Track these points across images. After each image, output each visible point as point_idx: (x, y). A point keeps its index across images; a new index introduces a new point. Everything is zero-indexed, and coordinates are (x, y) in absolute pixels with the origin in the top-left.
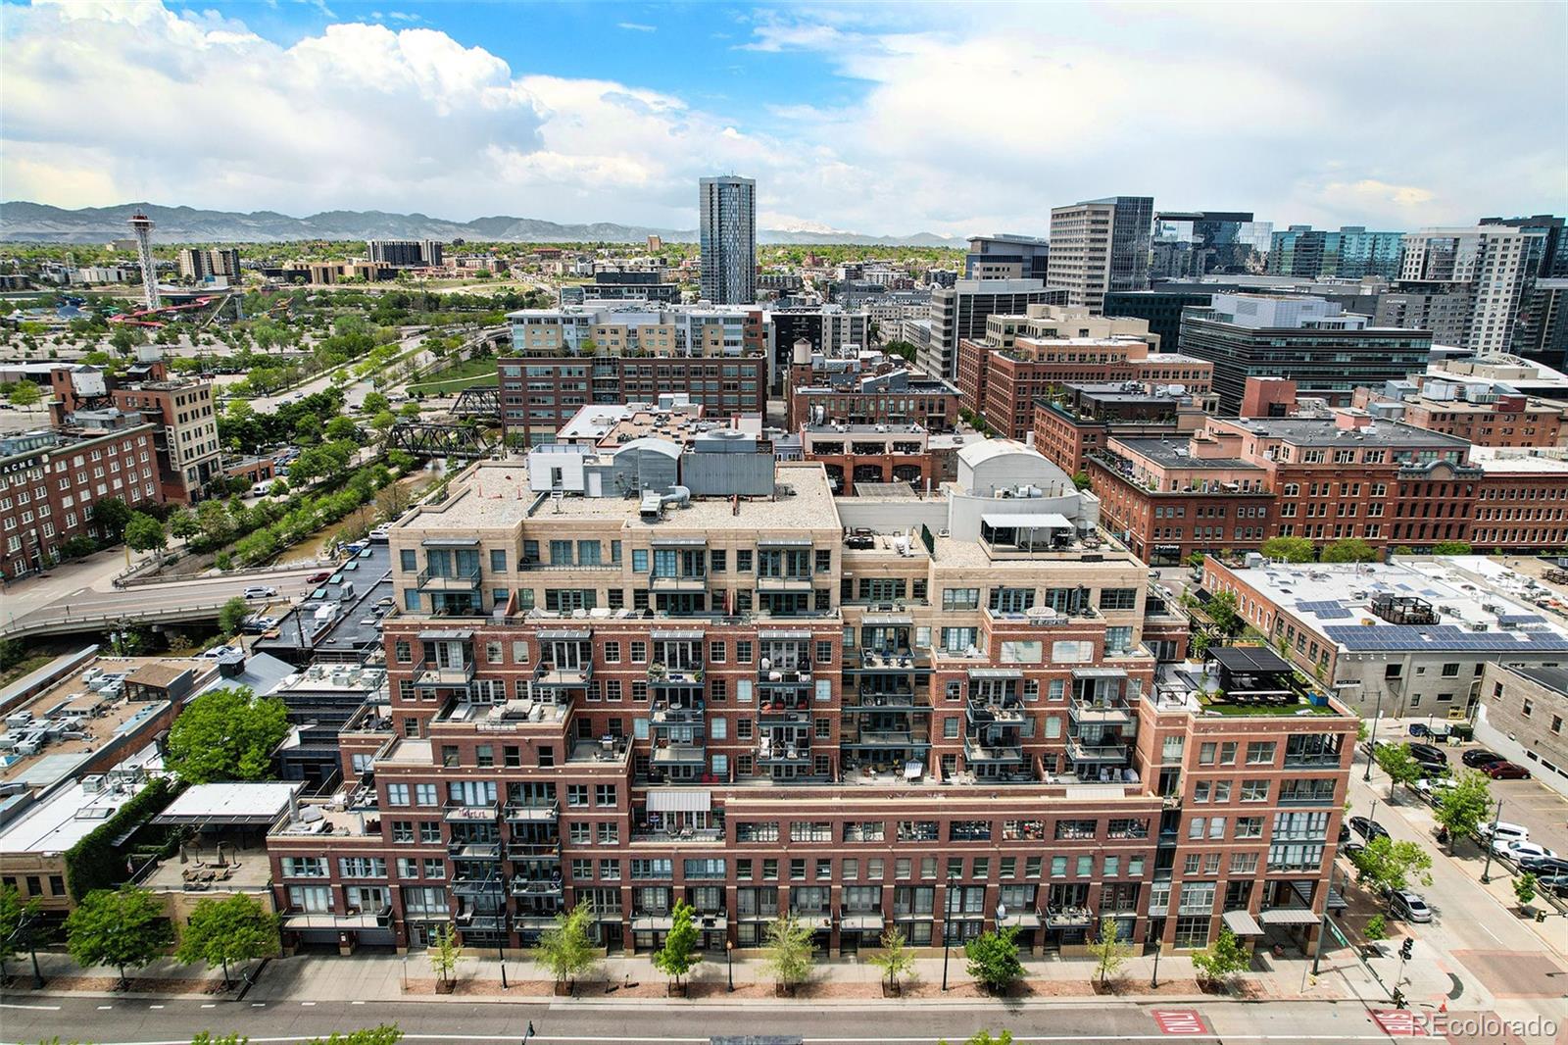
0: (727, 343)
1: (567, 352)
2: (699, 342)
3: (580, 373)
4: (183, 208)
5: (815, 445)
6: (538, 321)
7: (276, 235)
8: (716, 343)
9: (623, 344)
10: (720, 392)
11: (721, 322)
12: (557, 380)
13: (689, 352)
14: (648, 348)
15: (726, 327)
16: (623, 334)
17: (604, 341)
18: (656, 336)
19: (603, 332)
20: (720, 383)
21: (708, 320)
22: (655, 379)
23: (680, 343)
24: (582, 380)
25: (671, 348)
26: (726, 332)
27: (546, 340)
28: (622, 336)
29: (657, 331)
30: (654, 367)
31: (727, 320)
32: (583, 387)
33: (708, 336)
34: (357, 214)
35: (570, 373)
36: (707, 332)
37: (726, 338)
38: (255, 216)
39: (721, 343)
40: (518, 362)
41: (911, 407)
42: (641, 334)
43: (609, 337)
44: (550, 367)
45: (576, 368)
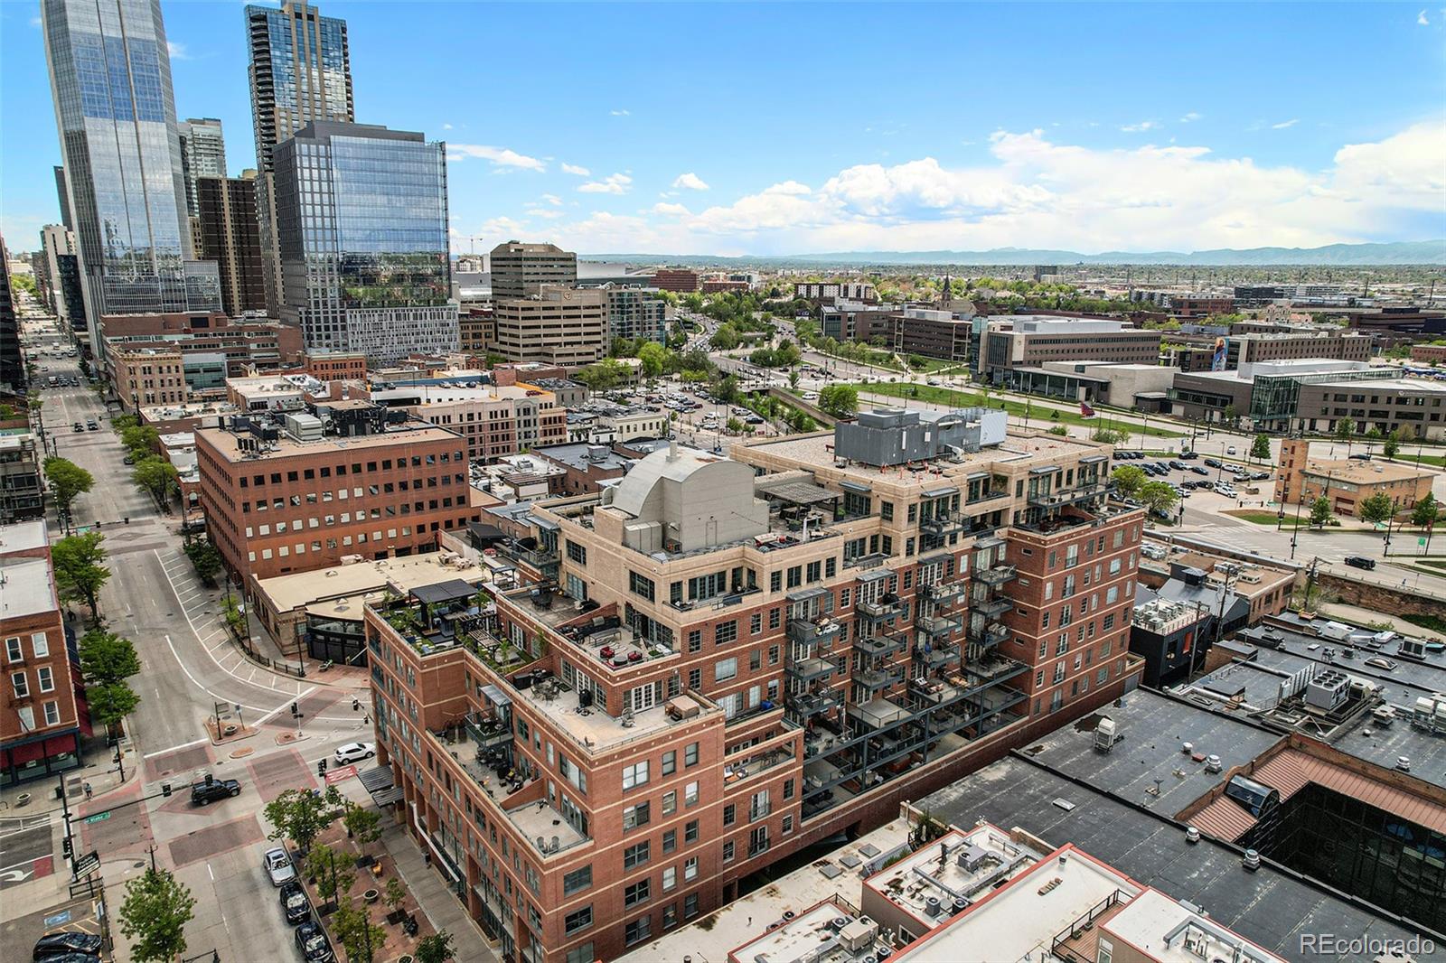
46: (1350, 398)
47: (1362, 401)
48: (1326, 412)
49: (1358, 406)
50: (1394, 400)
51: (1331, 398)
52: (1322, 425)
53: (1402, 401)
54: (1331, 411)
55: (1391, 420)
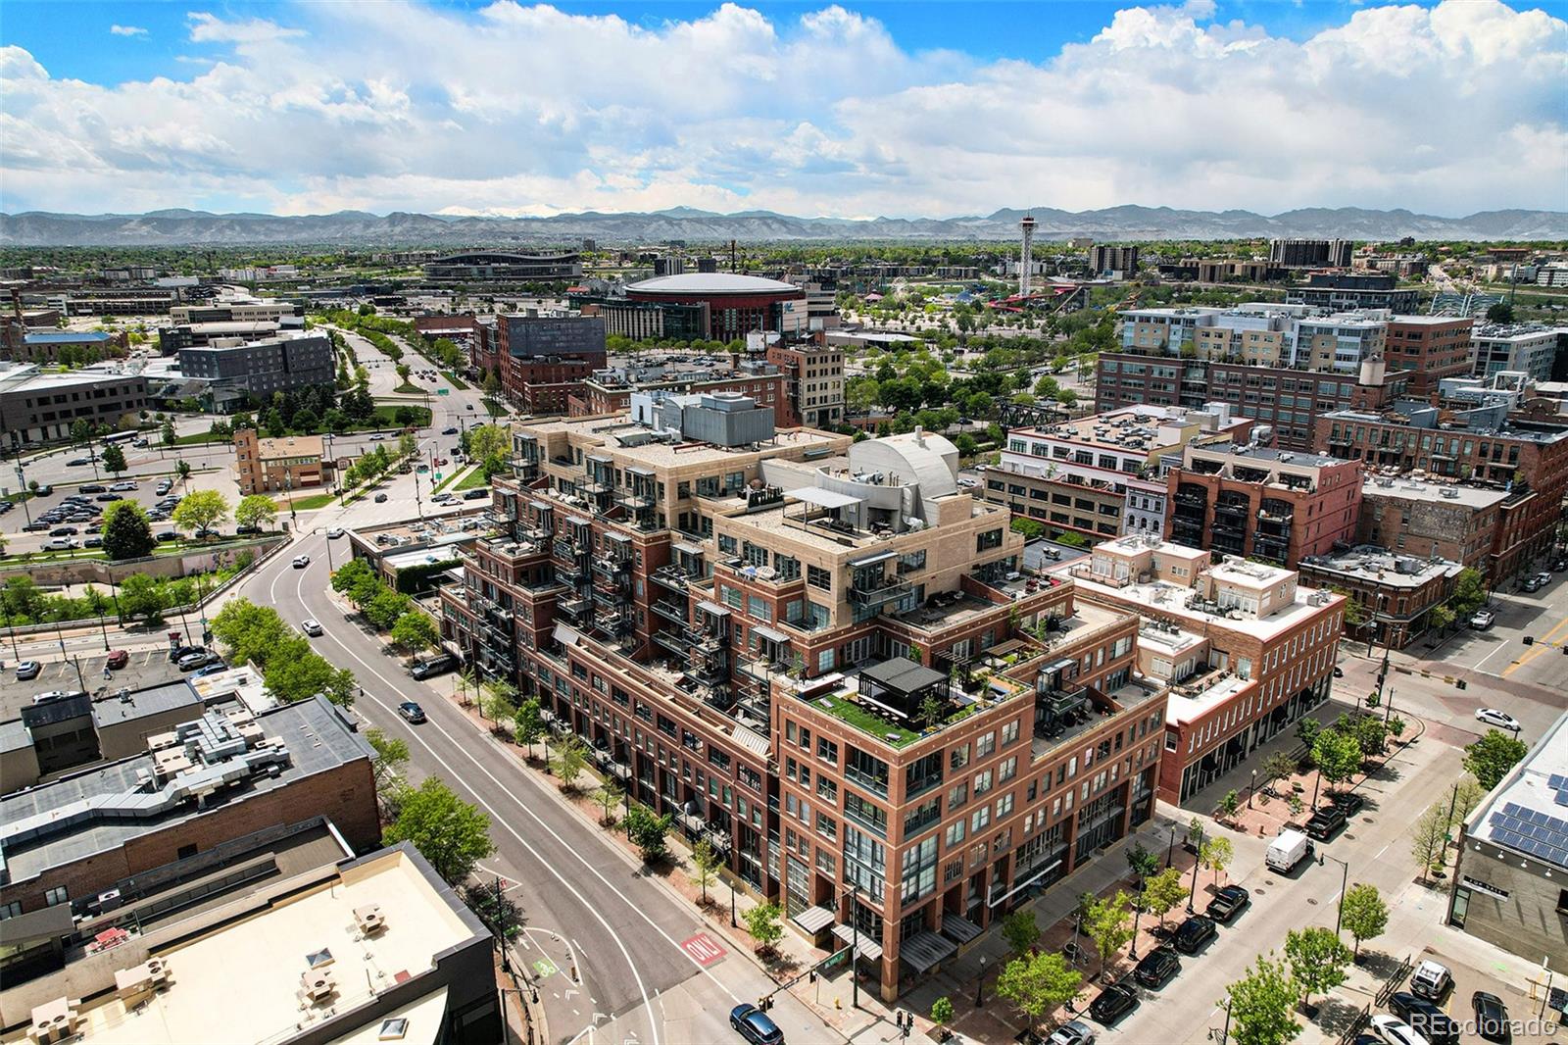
0: (1339, 358)
1: (1164, 351)
2: (1308, 354)
3: (1171, 374)
4: (1163, 208)
5: (1195, 462)
6: (1147, 319)
7: (1238, 233)
8: (1326, 357)
9: (1225, 349)
10: (1312, 411)
11: (1335, 333)
12: (1148, 379)
13: (1292, 362)
14: (1248, 355)
15: (1341, 339)
16: (1227, 337)
17: (1206, 345)
18: (1261, 343)
19: (1208, 335)
20: (1314, 401)
21: (1321, 330)
22: (1243, 388)
23: (1285, 353)
24: (1172, 382)
25: (1275, 356)
26: (1340, 345)
27: (1150, 340)
28: (1225, 342)
29: (1262, 338)
30: (1245, 376)
31: (1342, 332)
32: (1171, 388)
33: (1319, 347)
34: (1331, 211)
35: (1161, 373)
36: (1317, 343)
37: (1339, 351)
38: (1226, 215)
39: (1332, 356)
40: (1118, 358)
41: (1468, 451)
42: (1247, 342)
43: (1212, 340)
44: (1143, 365)
45: (1168, 369)
46: (52, 400)
47: (65, 401)
48: (34, 419)
49: (63, 407)
50: (92, 395)
51: (35, 403)
52: (35, 435)
53: (100, 393)
54: (40, 417)
55: (97, 415)
